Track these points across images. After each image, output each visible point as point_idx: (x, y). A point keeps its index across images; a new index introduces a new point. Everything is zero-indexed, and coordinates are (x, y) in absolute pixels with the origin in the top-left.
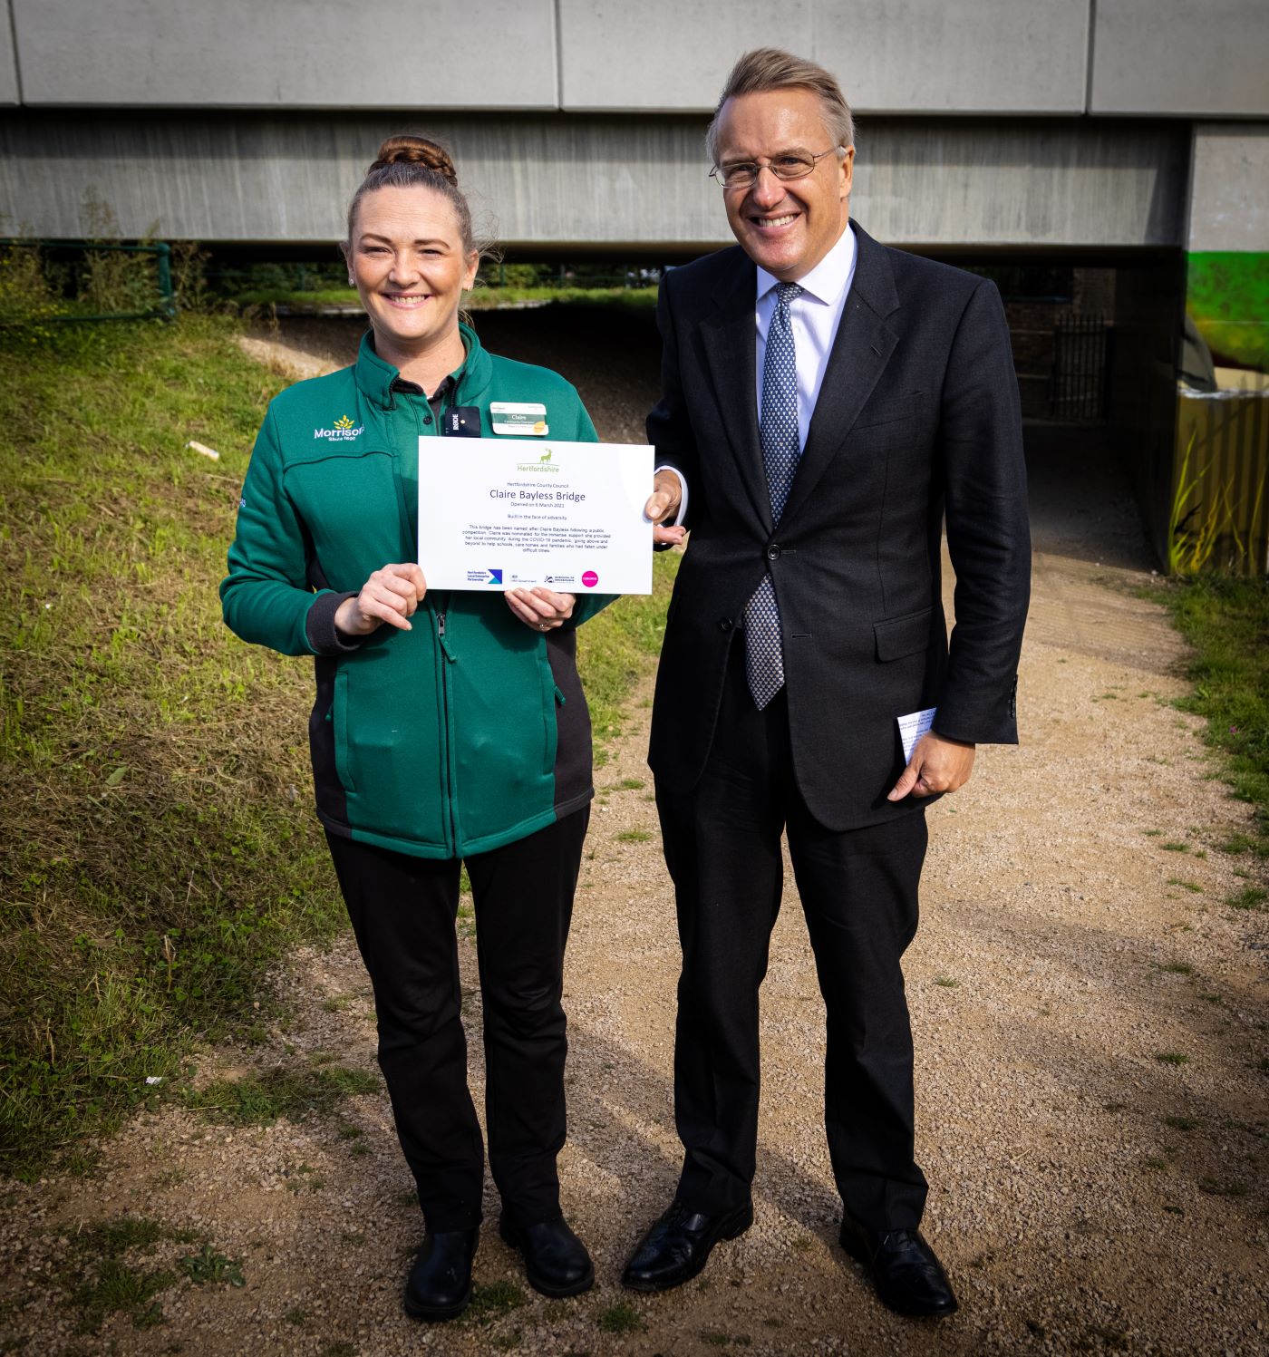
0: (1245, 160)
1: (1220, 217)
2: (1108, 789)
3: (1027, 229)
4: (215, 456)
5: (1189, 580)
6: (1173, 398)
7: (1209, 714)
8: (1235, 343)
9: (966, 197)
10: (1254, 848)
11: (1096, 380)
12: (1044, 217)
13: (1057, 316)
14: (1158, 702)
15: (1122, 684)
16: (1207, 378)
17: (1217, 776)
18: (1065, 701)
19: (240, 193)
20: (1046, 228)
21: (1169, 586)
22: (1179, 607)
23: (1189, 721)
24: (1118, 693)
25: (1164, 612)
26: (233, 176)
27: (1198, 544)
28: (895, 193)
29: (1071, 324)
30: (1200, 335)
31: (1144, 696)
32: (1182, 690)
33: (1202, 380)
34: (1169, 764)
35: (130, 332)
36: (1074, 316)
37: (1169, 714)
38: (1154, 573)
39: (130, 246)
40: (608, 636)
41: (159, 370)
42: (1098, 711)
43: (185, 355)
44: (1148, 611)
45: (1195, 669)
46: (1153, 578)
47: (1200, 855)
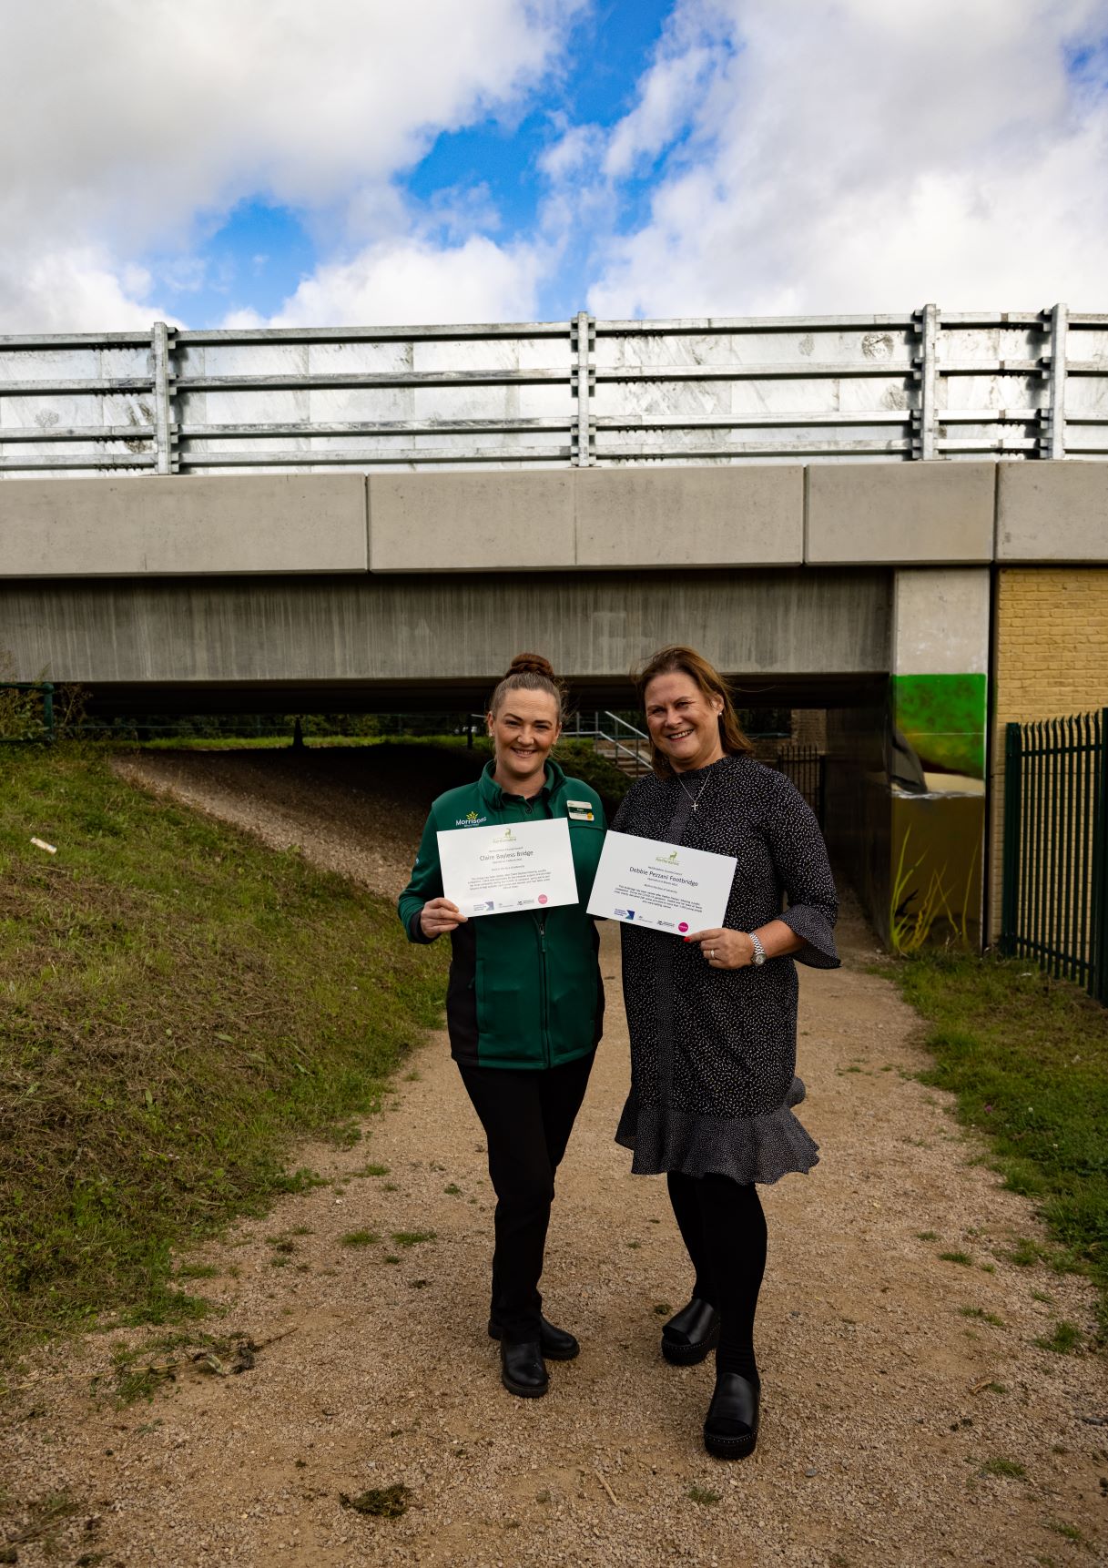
0: (941, 598)
1: (922, 646)
2: (868, 1177)
3: (756, 661)
4: (53, 850)
5: (912, 957)
6: (888, 800)
7: (955, 1089)
8: (941, 751)
9: (704, 636)
10: (1045, 1259)
11: (813, 797)
12: (771, 652)
13: (780, 748)
14: (903, 1075)
15: (863, 1057)
16: (918, 782)
17: (980, 1161)
18: (812, 1075)
19: (115, 645)
20: (773, 660)
21: (893, 962)
22: (906, 982)
23: (935, 1096)
24: (861, 1066)
25: (892, 986)
26: (110, 631)
27: (917, 926)
28: (645, 634)
29: (791, 754)
30: (910, 746)
31: (887, 1069)
32: (922, 1063)
33: (913, 783)
34: (926, 1147)
35: (14, 753)
36: (793, 748)
37: (914, 1089)
38: (879, 951)
39: (24, 688)
40: (387, 1011)
41: (28, 781)
42: (844, 1085)
43: (58, 772)
44: (878, 986)
45: (931, 1042)
46: (876, 955)
47: (989, 1270)
